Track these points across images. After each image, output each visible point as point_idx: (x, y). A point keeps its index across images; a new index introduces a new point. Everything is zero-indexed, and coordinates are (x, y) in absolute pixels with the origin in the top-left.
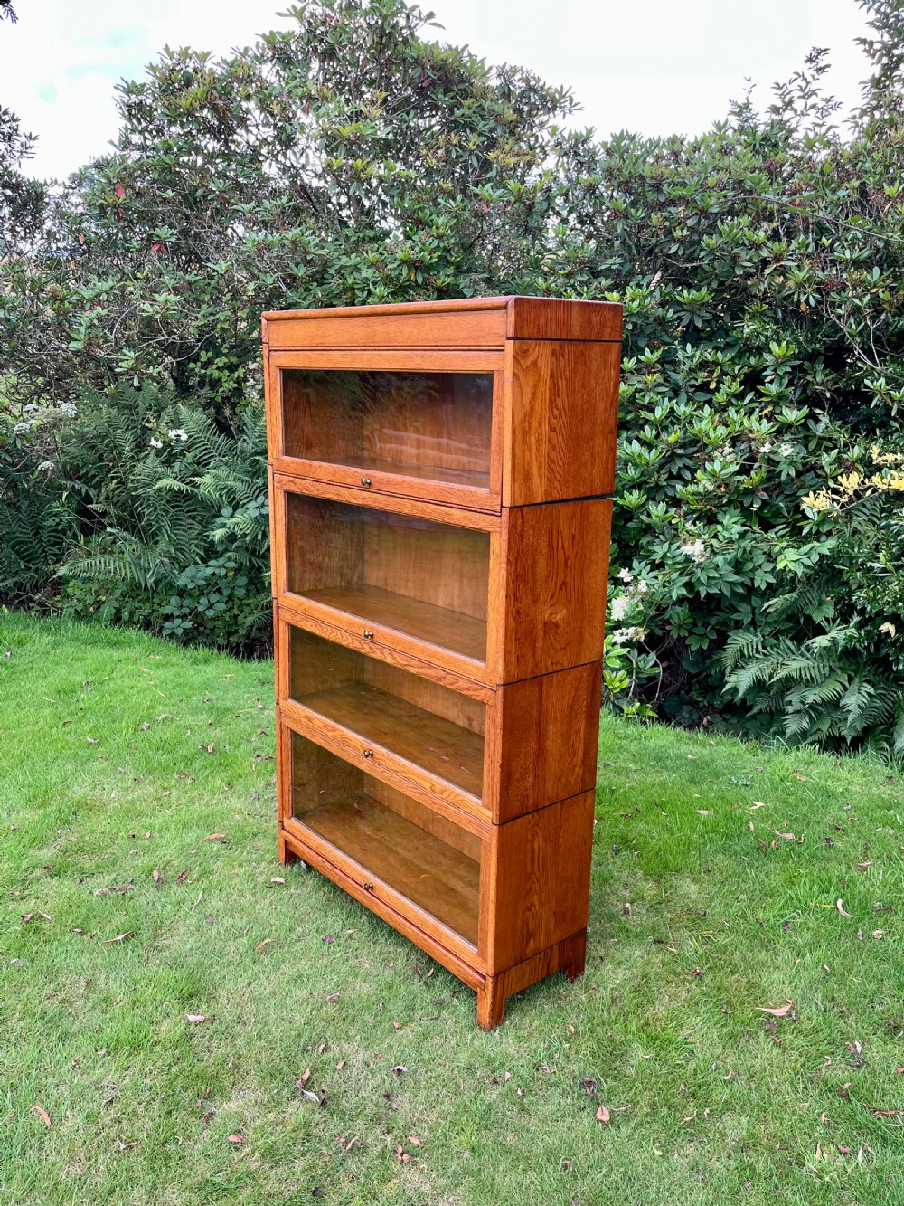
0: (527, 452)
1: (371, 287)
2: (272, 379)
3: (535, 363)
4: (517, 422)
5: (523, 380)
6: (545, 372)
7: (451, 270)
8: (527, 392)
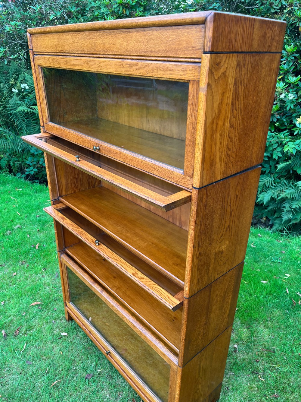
0: (213, 146)
1: (105, 17)
2: (37, 73)
3: (224, 74)
4: (208, 124)
5: (215, 89)
6: (231, 81)
7: (142, 9)
8: (217, 98)
